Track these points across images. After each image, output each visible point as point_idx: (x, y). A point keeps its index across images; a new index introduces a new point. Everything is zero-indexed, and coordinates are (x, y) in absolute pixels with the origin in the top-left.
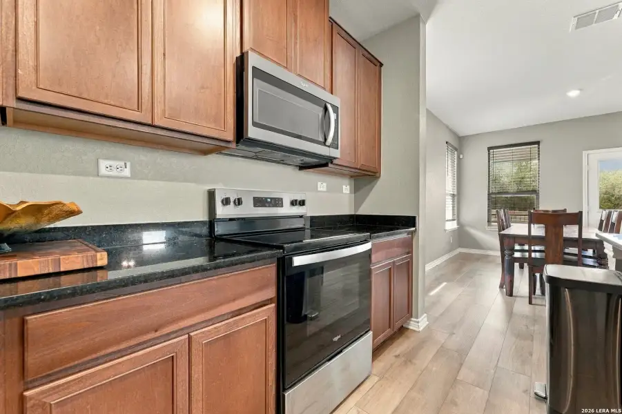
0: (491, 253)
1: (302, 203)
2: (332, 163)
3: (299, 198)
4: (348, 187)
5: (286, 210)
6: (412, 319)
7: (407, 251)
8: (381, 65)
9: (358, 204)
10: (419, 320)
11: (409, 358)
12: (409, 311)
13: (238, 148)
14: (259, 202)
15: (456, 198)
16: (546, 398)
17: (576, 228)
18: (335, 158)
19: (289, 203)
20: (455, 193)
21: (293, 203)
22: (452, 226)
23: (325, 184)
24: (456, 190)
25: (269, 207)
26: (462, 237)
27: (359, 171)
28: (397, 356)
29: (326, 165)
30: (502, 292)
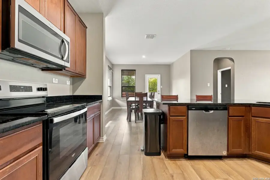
0: (123, 108)
1: (45, 89)
2: (65, 69)
3: (43, 86)
4: (69, 82)
5: (35, 93)
6: (101, 138)
7: (99, 110)
8: (86, 28)
9: (74, 90)
10: (104, 137)
11: (102, 154)
12: (100, 135)
13: (3, 53)
14: (13, 88)
15: (111, 88)
16: (144, 150)
17: (146, 98)
18: (67, 67)
19: (36, 89)
20: (111, 86)
21: (39, 89)
22: (110, 98)
23: (57, 80)
24: (111, 85)
25: (22, 91)
26: (113, 103)
27: (75, 74)
28: (97, 155)
29: (61, 70)
30: (128, 121)
